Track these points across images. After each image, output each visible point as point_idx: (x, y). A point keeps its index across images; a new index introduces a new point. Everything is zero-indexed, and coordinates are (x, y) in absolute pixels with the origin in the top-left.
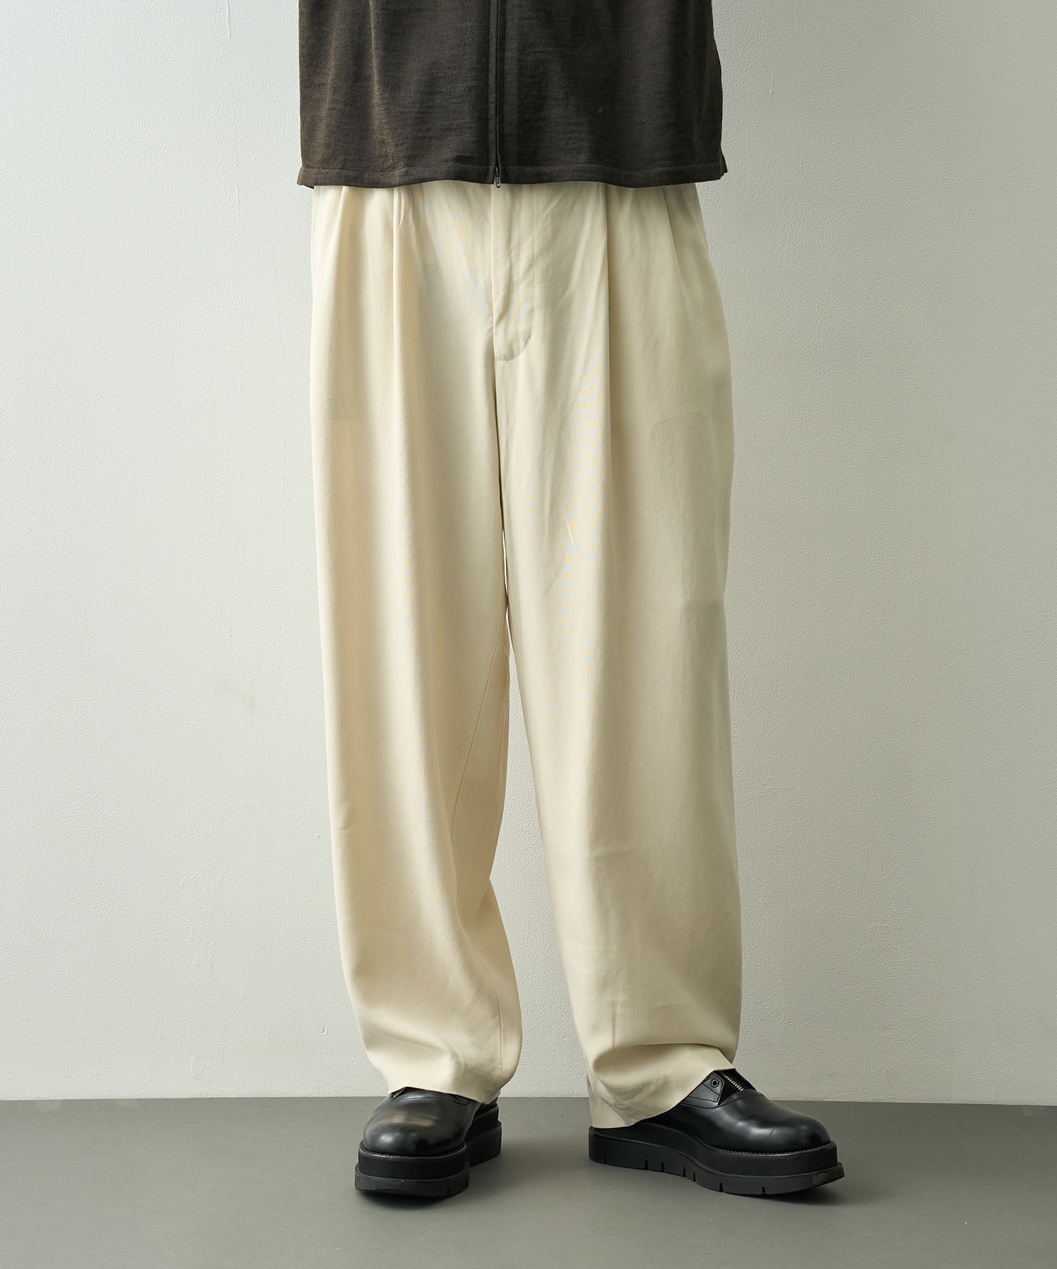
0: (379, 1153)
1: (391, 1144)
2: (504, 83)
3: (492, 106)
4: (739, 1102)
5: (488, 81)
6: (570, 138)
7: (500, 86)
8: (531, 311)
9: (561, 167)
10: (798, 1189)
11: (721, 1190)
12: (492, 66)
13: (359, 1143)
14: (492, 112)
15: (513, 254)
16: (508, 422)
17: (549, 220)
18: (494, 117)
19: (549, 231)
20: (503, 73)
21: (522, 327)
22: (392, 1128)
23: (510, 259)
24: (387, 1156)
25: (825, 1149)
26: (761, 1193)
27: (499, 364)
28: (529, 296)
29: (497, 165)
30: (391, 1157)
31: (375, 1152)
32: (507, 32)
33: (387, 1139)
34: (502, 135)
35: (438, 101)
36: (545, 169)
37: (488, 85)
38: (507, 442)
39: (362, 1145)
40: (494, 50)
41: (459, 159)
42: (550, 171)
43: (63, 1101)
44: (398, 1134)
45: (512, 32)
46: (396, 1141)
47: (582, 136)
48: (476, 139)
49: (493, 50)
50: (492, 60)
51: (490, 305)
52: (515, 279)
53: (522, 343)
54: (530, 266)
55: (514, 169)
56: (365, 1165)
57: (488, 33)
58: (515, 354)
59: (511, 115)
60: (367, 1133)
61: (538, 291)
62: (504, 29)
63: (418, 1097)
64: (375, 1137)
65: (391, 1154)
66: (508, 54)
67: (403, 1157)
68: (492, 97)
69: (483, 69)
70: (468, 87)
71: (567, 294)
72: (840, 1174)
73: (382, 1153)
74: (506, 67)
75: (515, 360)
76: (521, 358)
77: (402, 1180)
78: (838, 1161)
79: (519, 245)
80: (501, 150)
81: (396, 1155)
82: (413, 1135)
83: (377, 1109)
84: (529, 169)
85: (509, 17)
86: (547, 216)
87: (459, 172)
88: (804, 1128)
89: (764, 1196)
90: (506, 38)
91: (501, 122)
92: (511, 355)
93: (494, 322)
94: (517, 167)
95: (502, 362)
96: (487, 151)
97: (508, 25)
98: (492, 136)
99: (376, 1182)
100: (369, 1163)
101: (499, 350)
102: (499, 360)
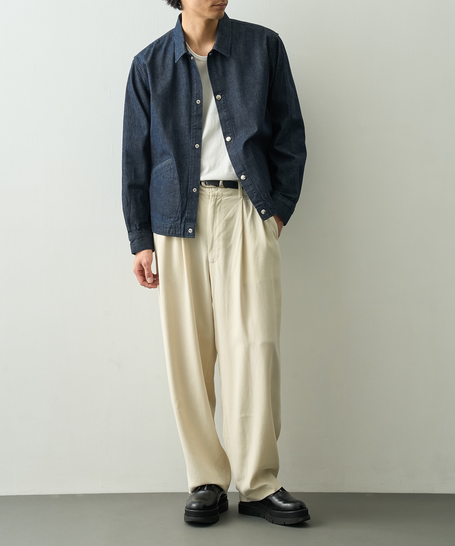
0: (192, 510)
1: (195, 507)
4: (280, 495)
8: (219, 249)
10: (294, 523)
11: (273, 523)
13: (185, 506)
15: (214, 231)
16: (213, 282)
17: (225, 222)
19: (225, 225)
21: (216, 253)
22: (195, 502)
23: (213, 233)
25: (305, 510)
26: (284, 524)
27: (210, 264)
28: (218, 244)
31: (191, 509)
33: (194, 505)
38: (214, 288)
39: (186, 507)
43: (60, 495)
44: (197, 504)
46: (197, 506)
51: (207, 247)
52: (214, 239)
53: (216, 258)
54: (219, 235)
56: (187, 513)
58: (215, 261)
60: (188, 503)
61: (221, 243)
64: (191, 505)
65: (196, 510)
67: (199, 511)
71: (230, 244)
72: (309, 519)
73: (193, 510)
76: (216, 263)
77: (199, 518)
78: (309, 514)
79: (216, 229)
82: (202, 504)
83: (190, 496)
86: (224, 221)
88: (298, 504)
89: (285, 525)
92: (213, 262)
93: (208, 252)
99: (192, 518)
100: (188, 513)
101: (210, 260)
102: (210, 263)
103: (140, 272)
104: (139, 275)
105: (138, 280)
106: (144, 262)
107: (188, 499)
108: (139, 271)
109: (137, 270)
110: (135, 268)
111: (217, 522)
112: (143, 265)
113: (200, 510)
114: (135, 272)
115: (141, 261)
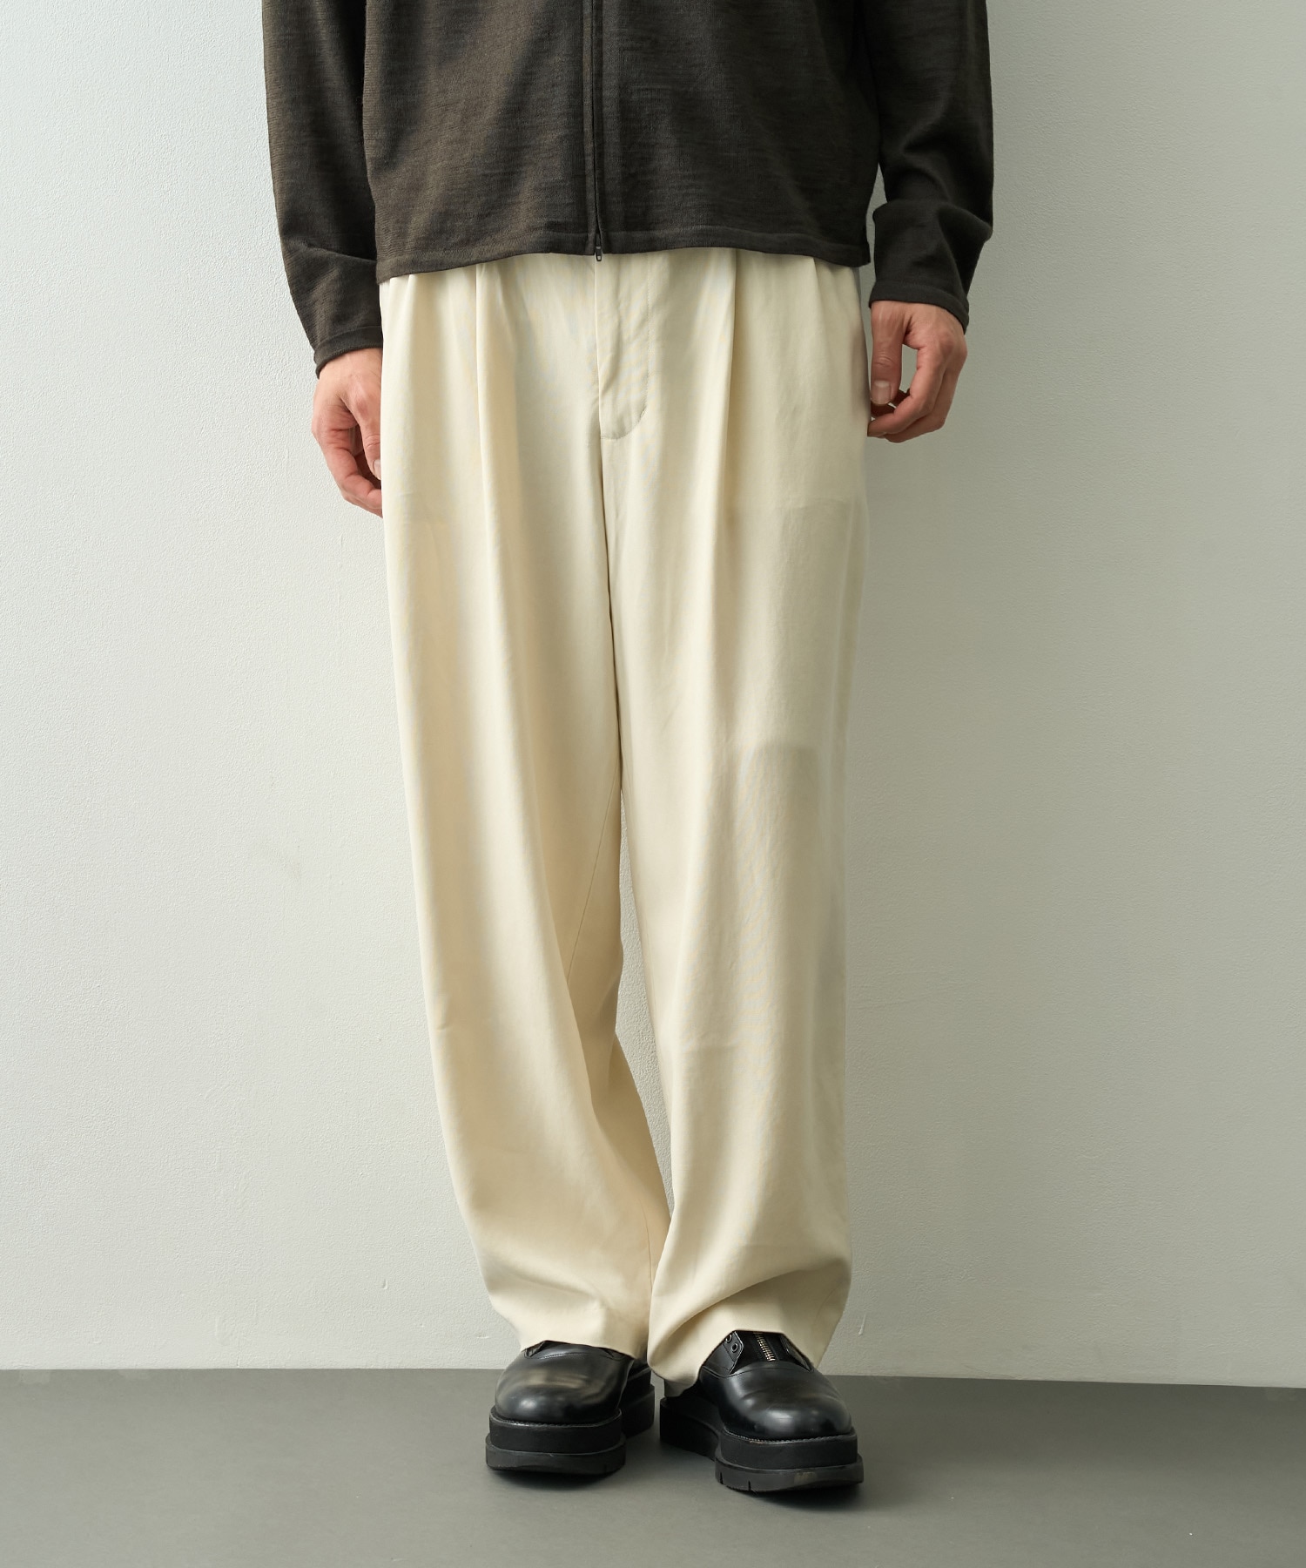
0: (520, 1421)
1: (535, 1411)
2: (603, 130)
3: (589, 159)
5: (583, 128)
6: (687, 194)
7: (599, 134)
8: (646, 376)
9: (677, 230)
12: (587, 110)
14: (590, 166)
15: (622, 306)
16: (617, 515)
17: (666, 262)
18: (592, 173)
19: (667, 274)
20: (602, 118)
21: (634, 397)
22: (534, 1391)
23: (619, 312)
24: (531, 1425)
26: (747, 1489)
27: (606, 443)
28: (643, 357)
29: (598, 231)
30: (537, 1426)
31: (514, 1420)
32: (604, 66)
33: (528, 1404)
34: (603, 195)
35: (527, 157)
36: (658, 234)
37: (583, 132)
38: (617, 540)
39: (494, 1411)
40: (589, 90)
41: (551, 226)
42: (663, 236)
44: (542, 1398)
45: (611, 67)
46: (539, 1407)
47: (701, 191)
48: (571, 201)
49: (587, 90)
50: (587, 102)
51: (595, 372)
52: (625, 337)
53: (634, 417)
54: (643, 322)
55: (619, 235)
56: (500, 1436)
57: (582, 69)
58: (627, 430)
59: (613, 168)
60: (501, 1398)
61: (653, 351)
62: (600, 63)
63: (561, 1353)
64: (513, 1403)
65: (536, 1422)
66: (606, 93)
67: (551, 1426)
68: (589, 147)
69: (578, 115)
70: (558, 137)
73: (524, 1421)
74: (605, 109)
75: (626, 437)
76: (634, 436)
77: (551, 1455)
79: (630, 296)
80: (601, 212)
81: (543, 1423)
82: (561, 1398)
84: (639, 235)
85: (606, 48)
87: (551, 242)
89: (750, 1493)
90: (604, 73)
91: (601, 179)
92: (621, 432)
93: (600, 391)
94: (623, 232)
95: (610, 440)
96: (585, 213)
97: (605, 58)
98: (590, 196)
99: (518, 1457)
100: (502, 1433)
101: (606, 424)
102: (608, 437)
103: (340, 435)
104: (333, 445)
105: (331, 469)
106: (355, 397)
107: (499, 1382)
108: (333, 433)
109: (325, 426)
110: (320, 419)
111: (617, 1469)
112: (353, 409)
113: (555, 1424)
114: (317, 435)
115: (346, 394)
